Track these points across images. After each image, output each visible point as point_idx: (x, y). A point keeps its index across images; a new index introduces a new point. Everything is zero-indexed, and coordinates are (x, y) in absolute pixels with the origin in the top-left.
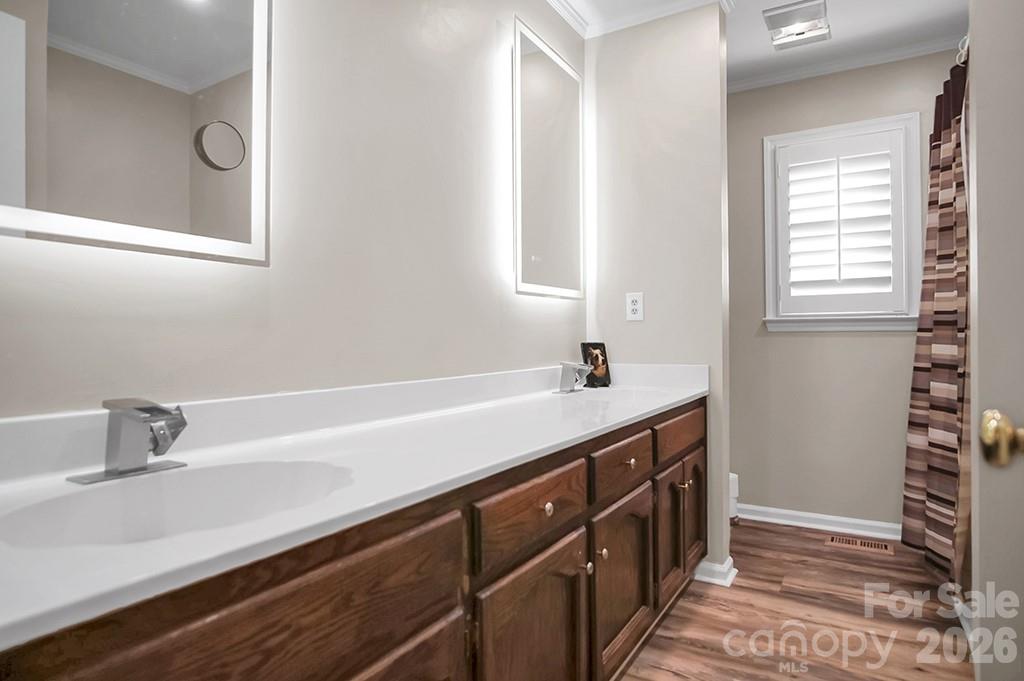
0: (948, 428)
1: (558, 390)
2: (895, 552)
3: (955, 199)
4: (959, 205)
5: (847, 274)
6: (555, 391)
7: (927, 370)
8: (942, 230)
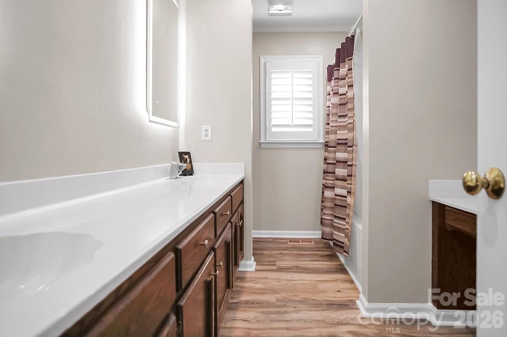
0: (342, 188)
1: (169, 178)
2: (315, 243)
3: (347, 92)
4: (350, 95)
5: (296, 122)
6: (167, 178)
7: (335, 164)
8: (340, 105)
